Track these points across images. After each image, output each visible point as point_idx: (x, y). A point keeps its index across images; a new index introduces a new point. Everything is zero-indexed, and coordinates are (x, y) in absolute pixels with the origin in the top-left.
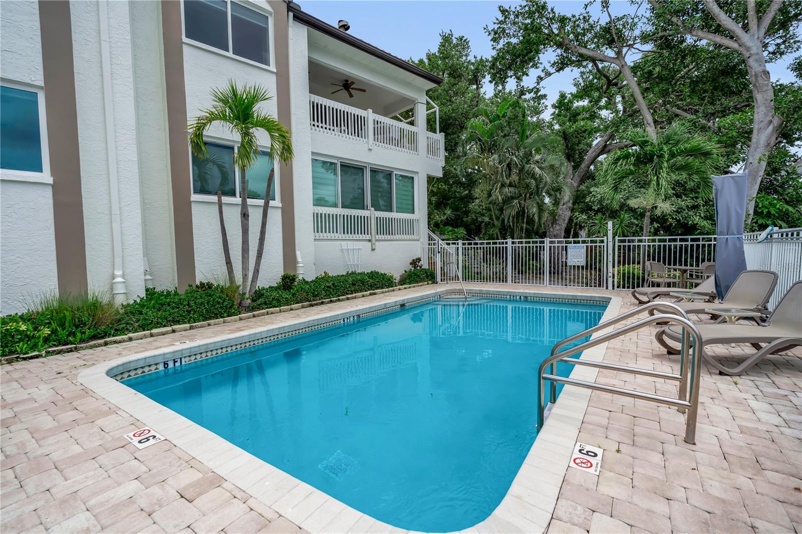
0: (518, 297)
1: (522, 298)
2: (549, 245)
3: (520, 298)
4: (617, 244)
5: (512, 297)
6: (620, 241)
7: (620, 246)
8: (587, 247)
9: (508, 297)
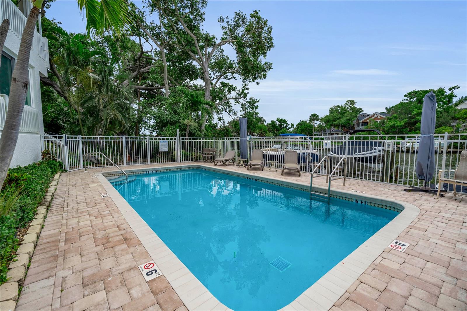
0: (151, 172)
1: (154, 172)
2: (149, 140)
3: (153, 172)
4: (181, 140)
5: (147, 172)
6: (182, 139)
7: (182, 141)
8: (169, 141)
9: (145, 172)
